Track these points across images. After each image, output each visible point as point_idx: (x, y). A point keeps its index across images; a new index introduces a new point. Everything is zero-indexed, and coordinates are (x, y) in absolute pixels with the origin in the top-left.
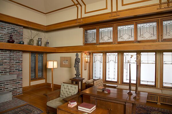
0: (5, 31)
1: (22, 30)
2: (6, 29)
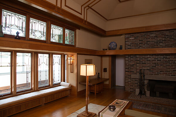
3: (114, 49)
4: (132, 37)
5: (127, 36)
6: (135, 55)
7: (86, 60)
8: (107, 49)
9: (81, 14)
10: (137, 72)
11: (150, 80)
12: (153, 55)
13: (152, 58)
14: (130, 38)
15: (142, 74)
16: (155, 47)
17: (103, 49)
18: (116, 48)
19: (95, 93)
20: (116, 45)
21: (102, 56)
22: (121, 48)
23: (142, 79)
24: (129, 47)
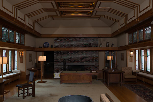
0: (89, 42)
1: (97, 39)
2: (89, 40)
3: (47, 47)
4: (58, 40)
5: (55, 39)
6: (60, 51)
7: (29, 54)
8: (42, 47)
9: (32, 26)
10: (61, 62)
11: (69, 66)
12: (70, 51)
13: (70, 53)
14: (57, 40)
15: (64, 62)
16: (72, 47)
17: (39, 47)
18: (48, 47)
19: (37, 76)
20: (49, 45)
21: (36, 51)
22: (52, 47)
23: (65, 66)
24: (56, 46)
